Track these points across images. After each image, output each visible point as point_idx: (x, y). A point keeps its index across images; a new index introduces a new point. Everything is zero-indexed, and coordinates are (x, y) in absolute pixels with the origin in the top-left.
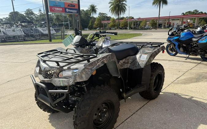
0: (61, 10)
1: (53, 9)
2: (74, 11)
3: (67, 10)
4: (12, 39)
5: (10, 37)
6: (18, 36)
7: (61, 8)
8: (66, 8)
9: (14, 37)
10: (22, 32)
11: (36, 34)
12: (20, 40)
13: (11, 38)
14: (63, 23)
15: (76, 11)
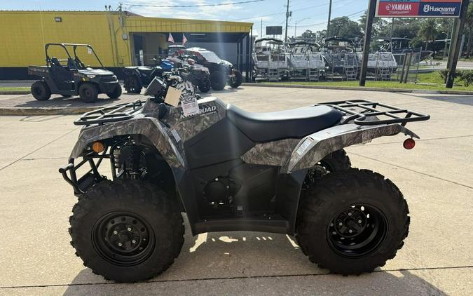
0: (410, 8)
1: (387, 8)
2: (447, 9)
3: (427, 8)
4: (300, 74)
5: (297, 71)
6: (312, 70)
7: (409, 3)
8: (422, 5)
9: (304, 71)
10: (323, 61)
11: (349, 67)
12: (314, 77)
13: (299, 72)
14: (446, 40)
15: (453, 10)
